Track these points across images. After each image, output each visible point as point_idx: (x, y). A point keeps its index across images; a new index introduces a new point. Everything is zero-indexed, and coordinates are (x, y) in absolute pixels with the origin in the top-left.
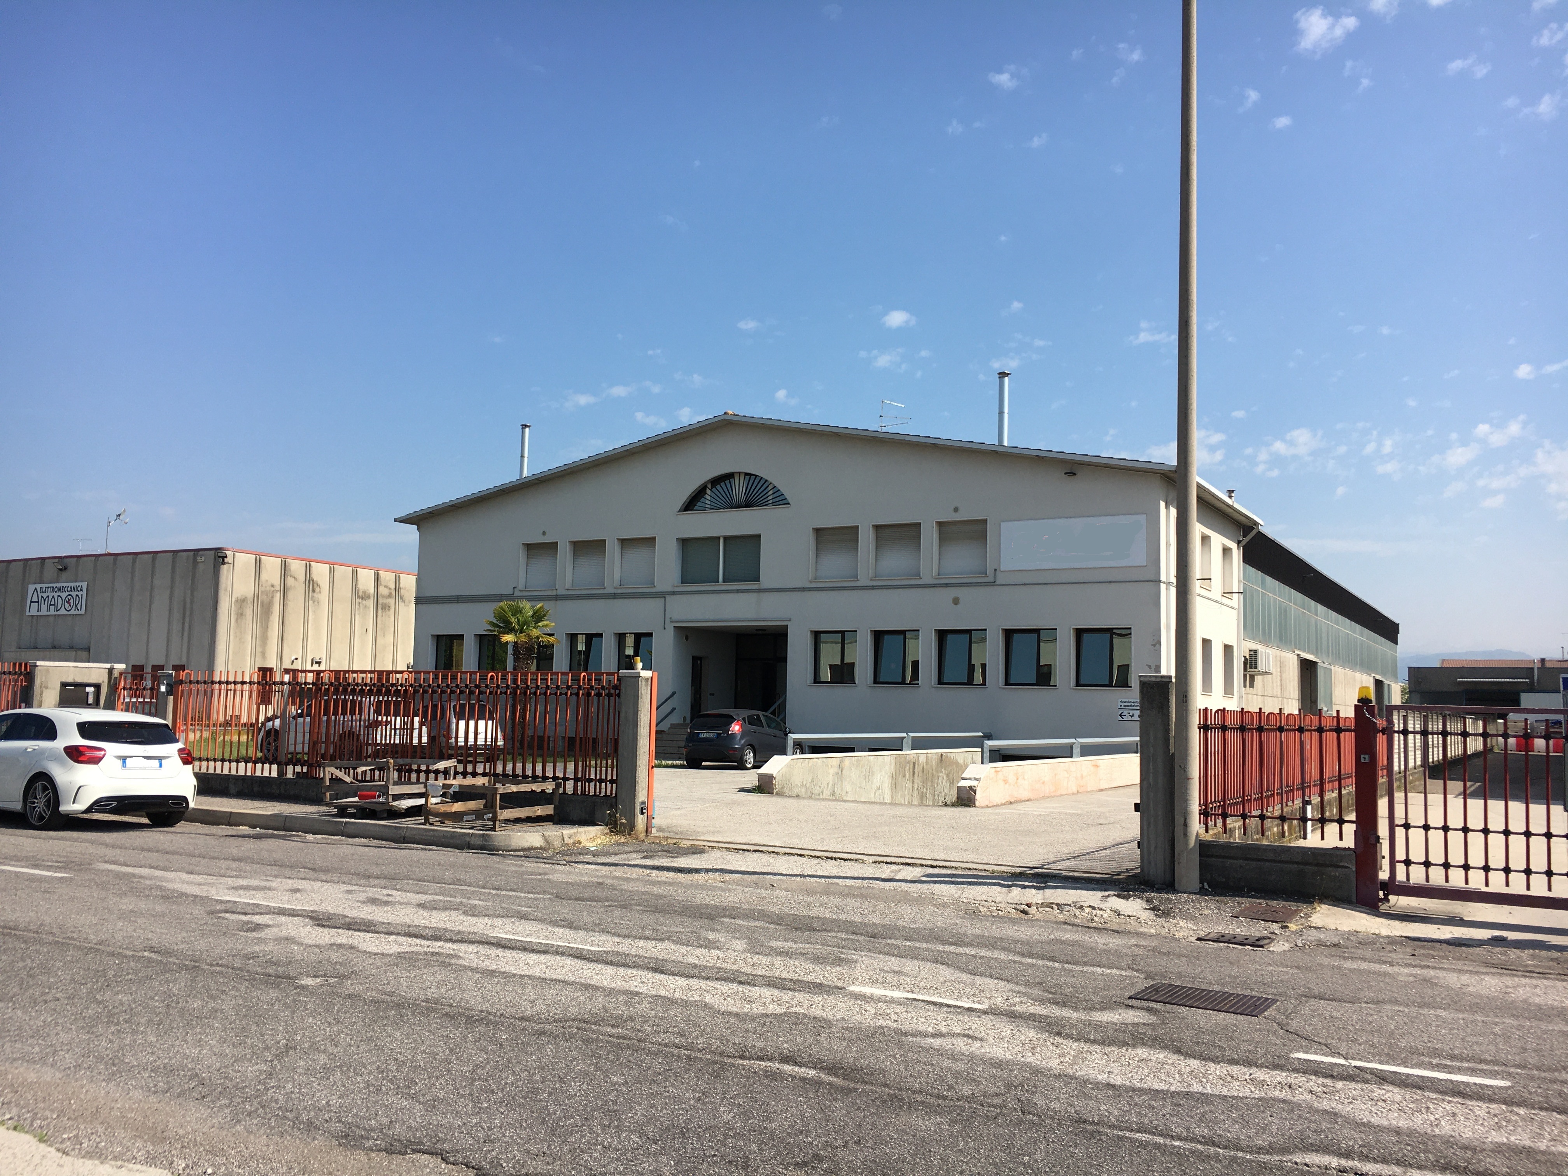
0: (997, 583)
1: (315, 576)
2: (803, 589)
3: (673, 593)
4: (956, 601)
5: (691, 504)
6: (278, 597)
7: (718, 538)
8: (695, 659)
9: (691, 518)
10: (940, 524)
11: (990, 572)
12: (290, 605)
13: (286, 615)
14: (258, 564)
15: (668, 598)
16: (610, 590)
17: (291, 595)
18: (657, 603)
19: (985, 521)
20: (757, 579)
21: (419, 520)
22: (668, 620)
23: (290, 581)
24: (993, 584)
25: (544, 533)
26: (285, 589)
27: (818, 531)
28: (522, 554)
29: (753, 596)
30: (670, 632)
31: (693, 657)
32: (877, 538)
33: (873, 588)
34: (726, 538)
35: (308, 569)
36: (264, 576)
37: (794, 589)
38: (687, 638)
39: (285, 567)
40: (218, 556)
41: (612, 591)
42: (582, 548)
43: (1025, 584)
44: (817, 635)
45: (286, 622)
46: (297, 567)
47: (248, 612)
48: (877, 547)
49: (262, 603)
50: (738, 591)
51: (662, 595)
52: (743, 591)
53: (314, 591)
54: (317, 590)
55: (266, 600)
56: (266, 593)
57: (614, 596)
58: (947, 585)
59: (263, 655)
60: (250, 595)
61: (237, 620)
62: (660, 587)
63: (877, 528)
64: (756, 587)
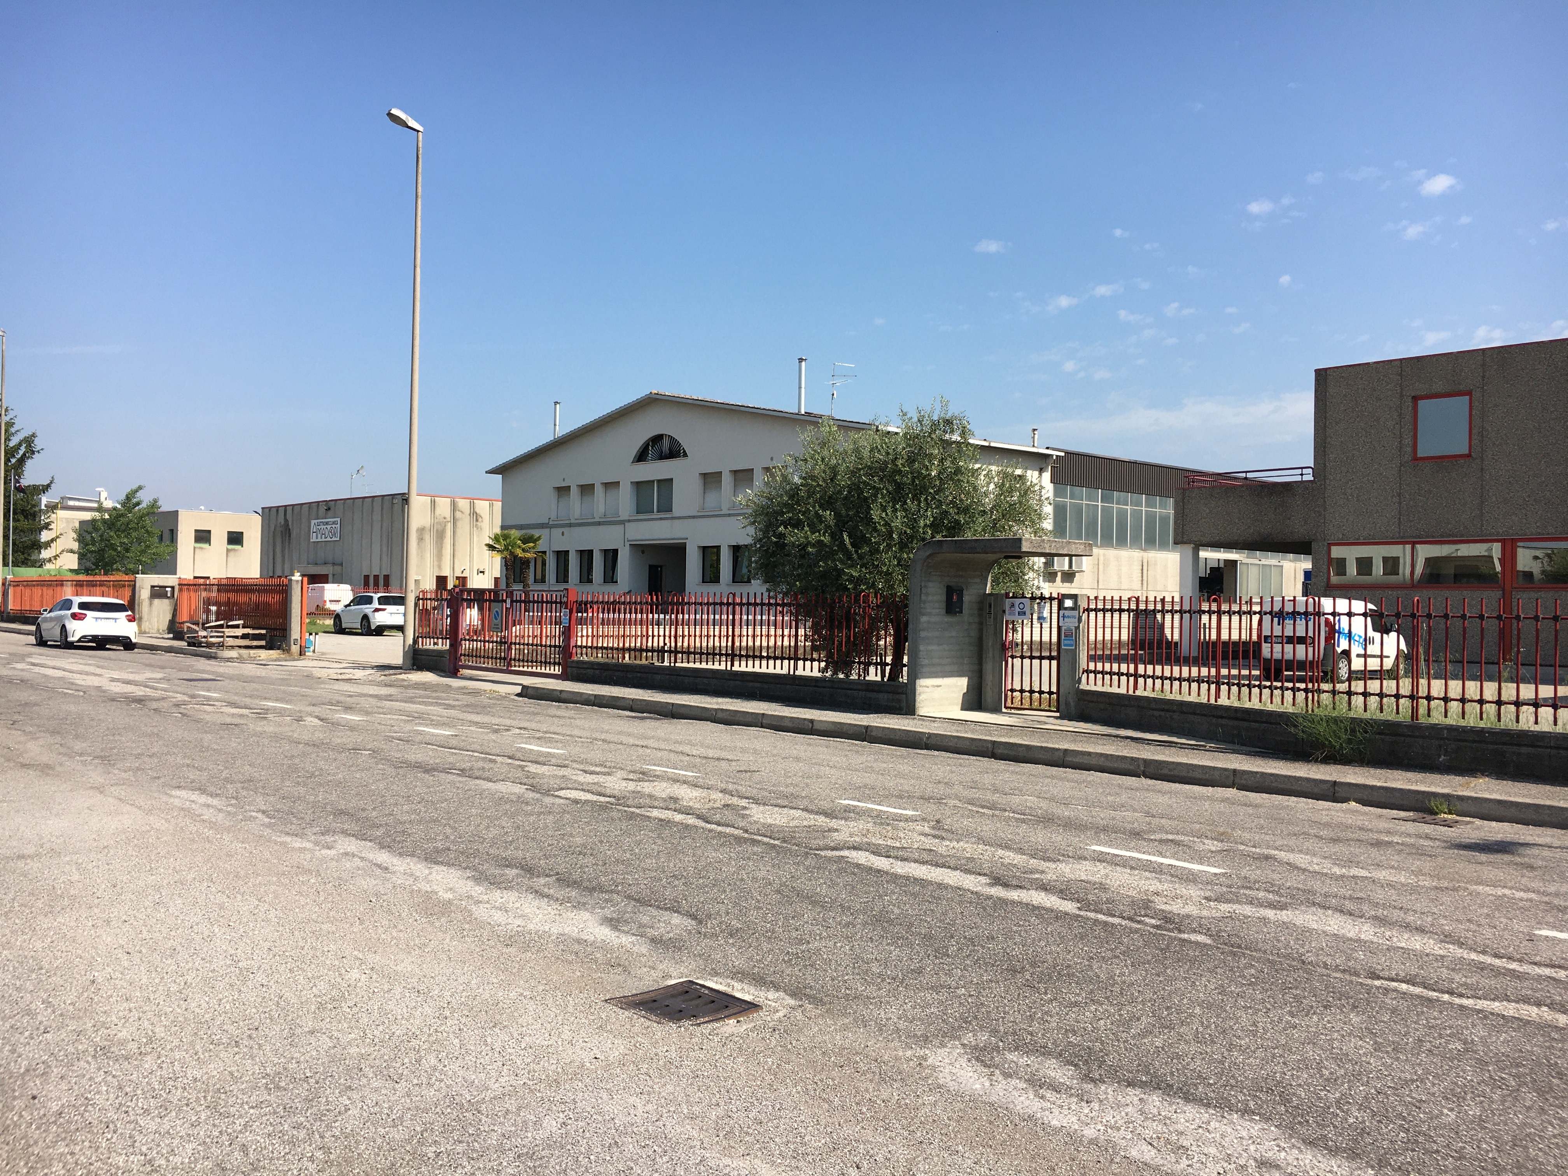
1: (478, 510)
2: (694, 517)
3: (629, 521)
5: (641, 457)
6: (449, 527)
7: (653, 481)
8: (651, 567)
9: (642, 466)
10: (764, 469)
12: (459, 531)
13: (456, 538)
14: (433, 504)
15: (627, 524)
16: (597, 520)
17: (459, 524)
18: (620, 528)
20: (671, 510)
21: (502, 470)
22: (627, 540)
23: (458, 514)
25: (564, 479)
26: (455, 520)
27: (704, 475)
28: (554, 495)
29: (670, 522)
30: (628, 548)
31: (650, 566)
32: (732, 480)
33: (729, 515)
34: (659, 481)
35: (472, 506)
36: (438, 512)
37: (691, 517)
38: (643, 552)
39: (454, 507)
40: (404, 499)
41: (599, 520)
42: (587, 489)
44: (703, 549)
45: (457, 543)
46: (463, 504)
47: (427, 537)
48: (731, 486)
49: (437, 530)
51: (623, 522)
52: (664, 518)
53: (477, 520)
54: (480, 520)
55: (440, 528)
56: (439, 523)
57: (599, 524)
59: (439, 567)
60: (428, 526)
61: (418, 544)
62: (623, 517)
63: (735, 472)
64: (670, 516)
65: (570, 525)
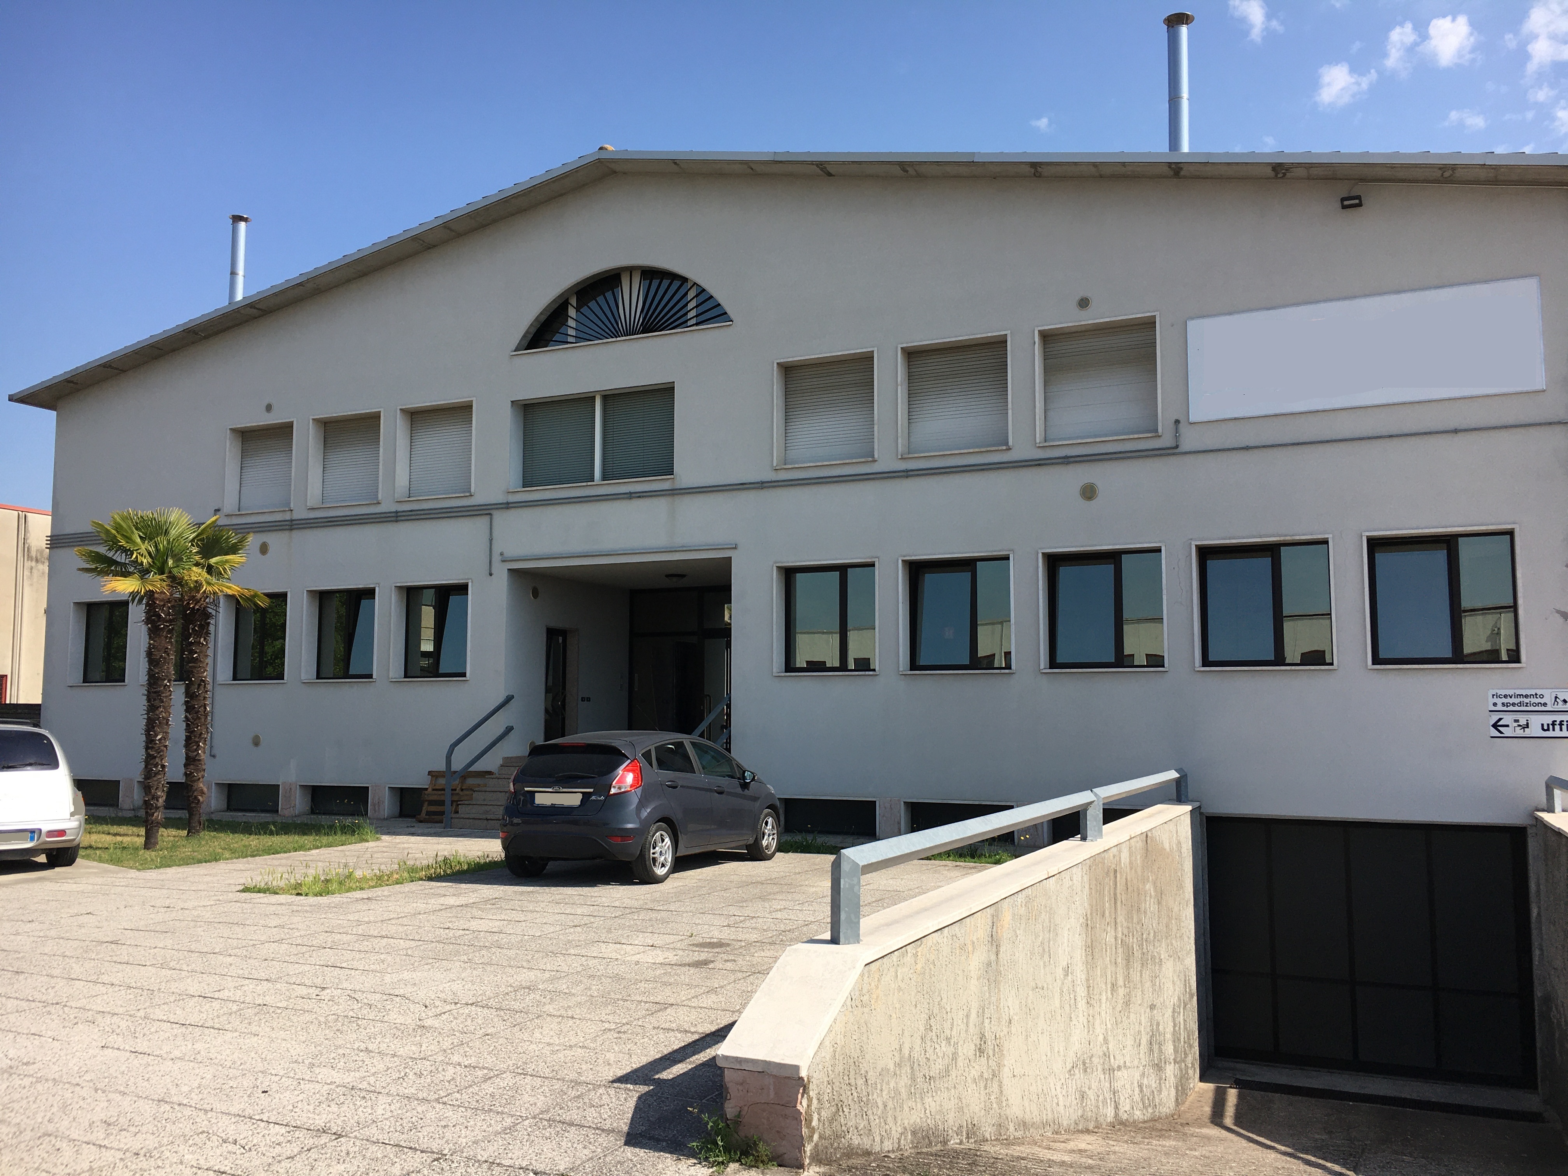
0: (1185, 447)
2: (762, 485)
3: (507, 506)
4: (1089, 492)
5: (540, 337)
7: (587, 400)
8: (552, 633)
10: (1047, 337)
11: (1164, 424)
15: (498, 516)
16: (388, 506)
18: (476, 527)
19: (1149, 324)
20: (668, 470)
21: (53, 395)
22: (496, 558)
24: (1173, 451)
25: (269, 408)
27: (788, 370)
28: (231, 450)
29: (661, 505)
30: (501, 580)
32: (911, 378)
33: (907, 474)
34: (610, 398)
37: (743, 486)
38: (535, 593)
41: (394, 508)
42: (340, 432)
43: (1247, 448)
44: (789, 574)
48: (912, 395)
50: (630, 496)
51: (485, 511)
52: (641, 495)
57: (396, 517)
58: (1066, 461)
62: (480, 498)
63: (912, 355)
64: (666, 485)
65: (292, 525)
